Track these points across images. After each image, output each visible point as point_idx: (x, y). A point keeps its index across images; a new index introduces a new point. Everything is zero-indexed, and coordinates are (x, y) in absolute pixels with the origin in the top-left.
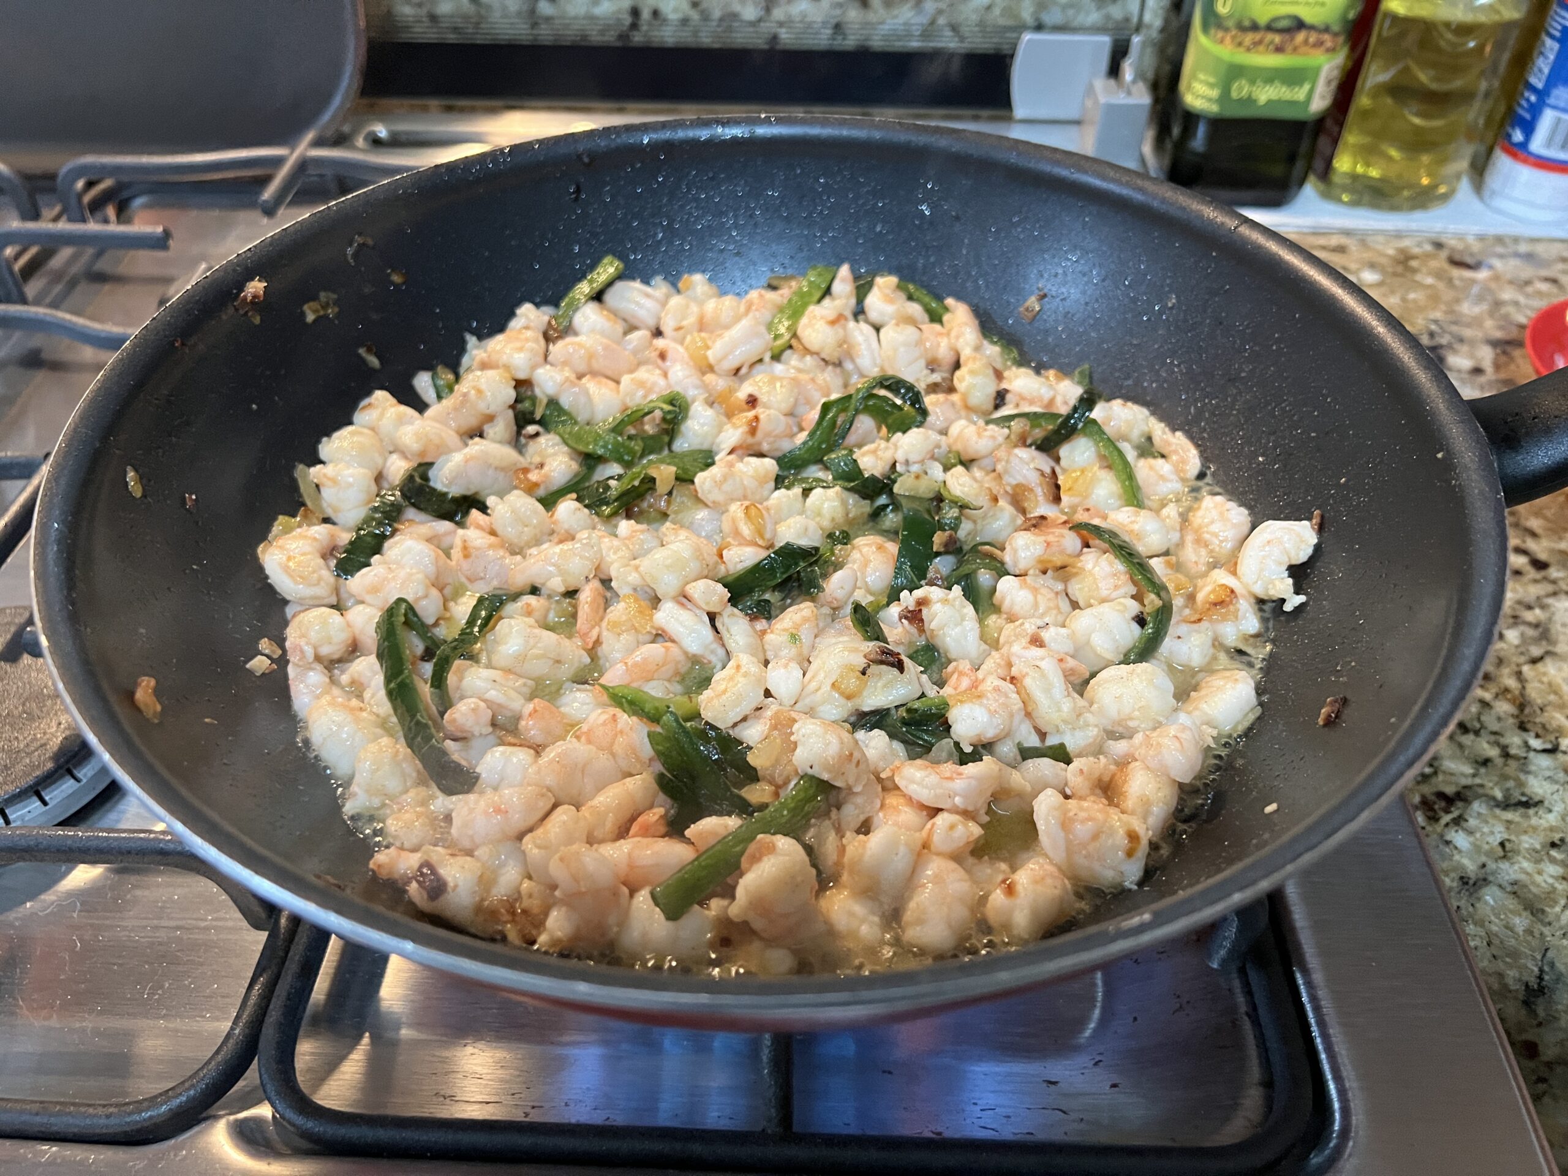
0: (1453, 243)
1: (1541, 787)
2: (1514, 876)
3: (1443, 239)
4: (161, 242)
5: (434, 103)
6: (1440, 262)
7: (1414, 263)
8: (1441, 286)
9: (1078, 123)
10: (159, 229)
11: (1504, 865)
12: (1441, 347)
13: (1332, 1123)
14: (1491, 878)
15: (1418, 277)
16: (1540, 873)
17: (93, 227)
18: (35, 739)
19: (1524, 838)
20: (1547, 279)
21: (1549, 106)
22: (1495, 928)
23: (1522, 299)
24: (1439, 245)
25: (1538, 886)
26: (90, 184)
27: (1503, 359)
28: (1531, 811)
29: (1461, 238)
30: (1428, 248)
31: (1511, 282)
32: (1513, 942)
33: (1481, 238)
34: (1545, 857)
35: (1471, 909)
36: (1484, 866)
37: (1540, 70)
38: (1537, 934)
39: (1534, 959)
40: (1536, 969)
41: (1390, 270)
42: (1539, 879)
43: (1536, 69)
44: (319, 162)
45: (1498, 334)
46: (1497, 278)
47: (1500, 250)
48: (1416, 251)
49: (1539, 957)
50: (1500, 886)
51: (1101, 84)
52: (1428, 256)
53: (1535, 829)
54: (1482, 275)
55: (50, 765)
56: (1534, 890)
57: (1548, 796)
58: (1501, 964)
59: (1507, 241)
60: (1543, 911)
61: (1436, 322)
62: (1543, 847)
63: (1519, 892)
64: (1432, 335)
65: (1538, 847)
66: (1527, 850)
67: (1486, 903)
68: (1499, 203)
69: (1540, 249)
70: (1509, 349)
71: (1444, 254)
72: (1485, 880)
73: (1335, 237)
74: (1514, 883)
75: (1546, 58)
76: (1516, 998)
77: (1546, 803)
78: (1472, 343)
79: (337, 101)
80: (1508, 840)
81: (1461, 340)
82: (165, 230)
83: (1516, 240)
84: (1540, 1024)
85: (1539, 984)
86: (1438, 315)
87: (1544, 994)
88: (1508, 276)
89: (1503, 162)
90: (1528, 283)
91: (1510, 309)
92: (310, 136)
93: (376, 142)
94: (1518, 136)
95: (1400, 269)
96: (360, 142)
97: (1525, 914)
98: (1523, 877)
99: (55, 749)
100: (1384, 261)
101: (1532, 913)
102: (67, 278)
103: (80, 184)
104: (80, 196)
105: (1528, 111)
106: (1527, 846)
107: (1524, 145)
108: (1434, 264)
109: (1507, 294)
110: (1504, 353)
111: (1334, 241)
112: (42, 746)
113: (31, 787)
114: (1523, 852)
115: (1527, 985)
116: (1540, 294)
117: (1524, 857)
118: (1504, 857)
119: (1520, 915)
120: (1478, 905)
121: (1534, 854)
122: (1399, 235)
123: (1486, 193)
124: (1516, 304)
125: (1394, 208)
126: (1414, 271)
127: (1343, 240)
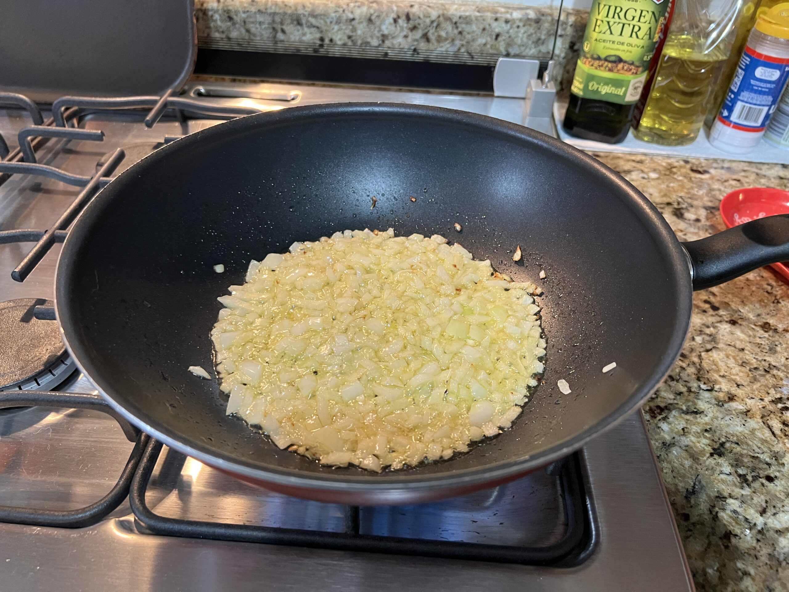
0: (694, 161)
1: (704, 405)
2: (686, 443)
3: (689, 160)
4: (100, 138)
5: (227, 78)
6: (686, 170)
7: (674, 170)
8: (685, 181)
9: (523, 99)
10: (100, 132)
11: (683, 438)
12: (682, 208)
13: (592, 540)
14: (677, 444)
15: (675, 176)
16: (699, 442)
17: (68, 129)
18: (36, 356)
19: (694, 427)
20: (735, 180)
21: (739, 100)
22: (675, 465)
23: (722, 189)
24: (687, 162)
25: (697, 448)
26: (67, 109)
27: (711, 216)
28: (698, 416)
29: (698, 159)
30: (682, 163)
31: (718, 180)
32: (683, 471)
33: (707, 160)
34: (702, 436)
35: (666, 456)
36: (674, 438)
37: (736, 83)
38: (694, 469)
39: (692, 479)
40: (692, 483)
41: (663, 172)
42: (698, 445)
43: (734, 83)
44: (172, 103)
45: (710, 204)
46: (712, 178)
47: (715, 165)
48: (676, 164)
49: (694, 478)
50: (680, 447)
51: (534, 82)
52: (681, 167)
53: (699, 423)
54: (705, 176)
55: (42, 368)
56: (695, 449)
57: (706, 410)
58: (677, 481)
59: (719, 161)
60: (698, 459)
61: (681, 197)
62: (701, 431)
63: (689, 450)
64: (679, 203)
65: (699, 431)
66: (694, 432)
67: (673, 454)
68: (715, 143)
69: (734, 165)
70: (713, 211)
71: (688, 166)
72: (674, 444)
73: (639, 156)
74: (687, 446)
75: (738, 77)
76: (681, 495)
77: (705, 413)
78: (697, 208)
79: (182, 75)
80: (686, 428)
81: (692, 206)
82: (102, 132)
83: (723, 161)
84: (691, 507)
85: (693, 490)
86: (682, 194)
87: (695, 494)
88: (718, 178)
89: (719, 125)
90: (726, 181)
91: (717, 193)
92: (169, 91)
93: (200, 94)
94: (726, 113)
95: (668, 173)
96: (192, 94)
97: (689, 459)
98: (691, 444)
99: (45, 360)
100: (661, 168)
101: (693, 459)
102: (53, 152)
103: (63, 109)
104: (62, 114)
105: (730, 101)
106: (694, 430)
107: (728, 117)
108: (683, 170)
109: (716, 186)
110: (711, 212)
111: (639, 158)
112: (39, 359)
113: (33, 376)
114: (692, 433)
115: (687, 490)
116: (732, 186)
117: (693, 435)
118: (684, 435)
119: (688, 460)
120: (669, 455)
121: (697, 434)
122: (669, 157)
123: (711, 138)
124: (720, 190)
126: (675, 173)
127: (643, 158)
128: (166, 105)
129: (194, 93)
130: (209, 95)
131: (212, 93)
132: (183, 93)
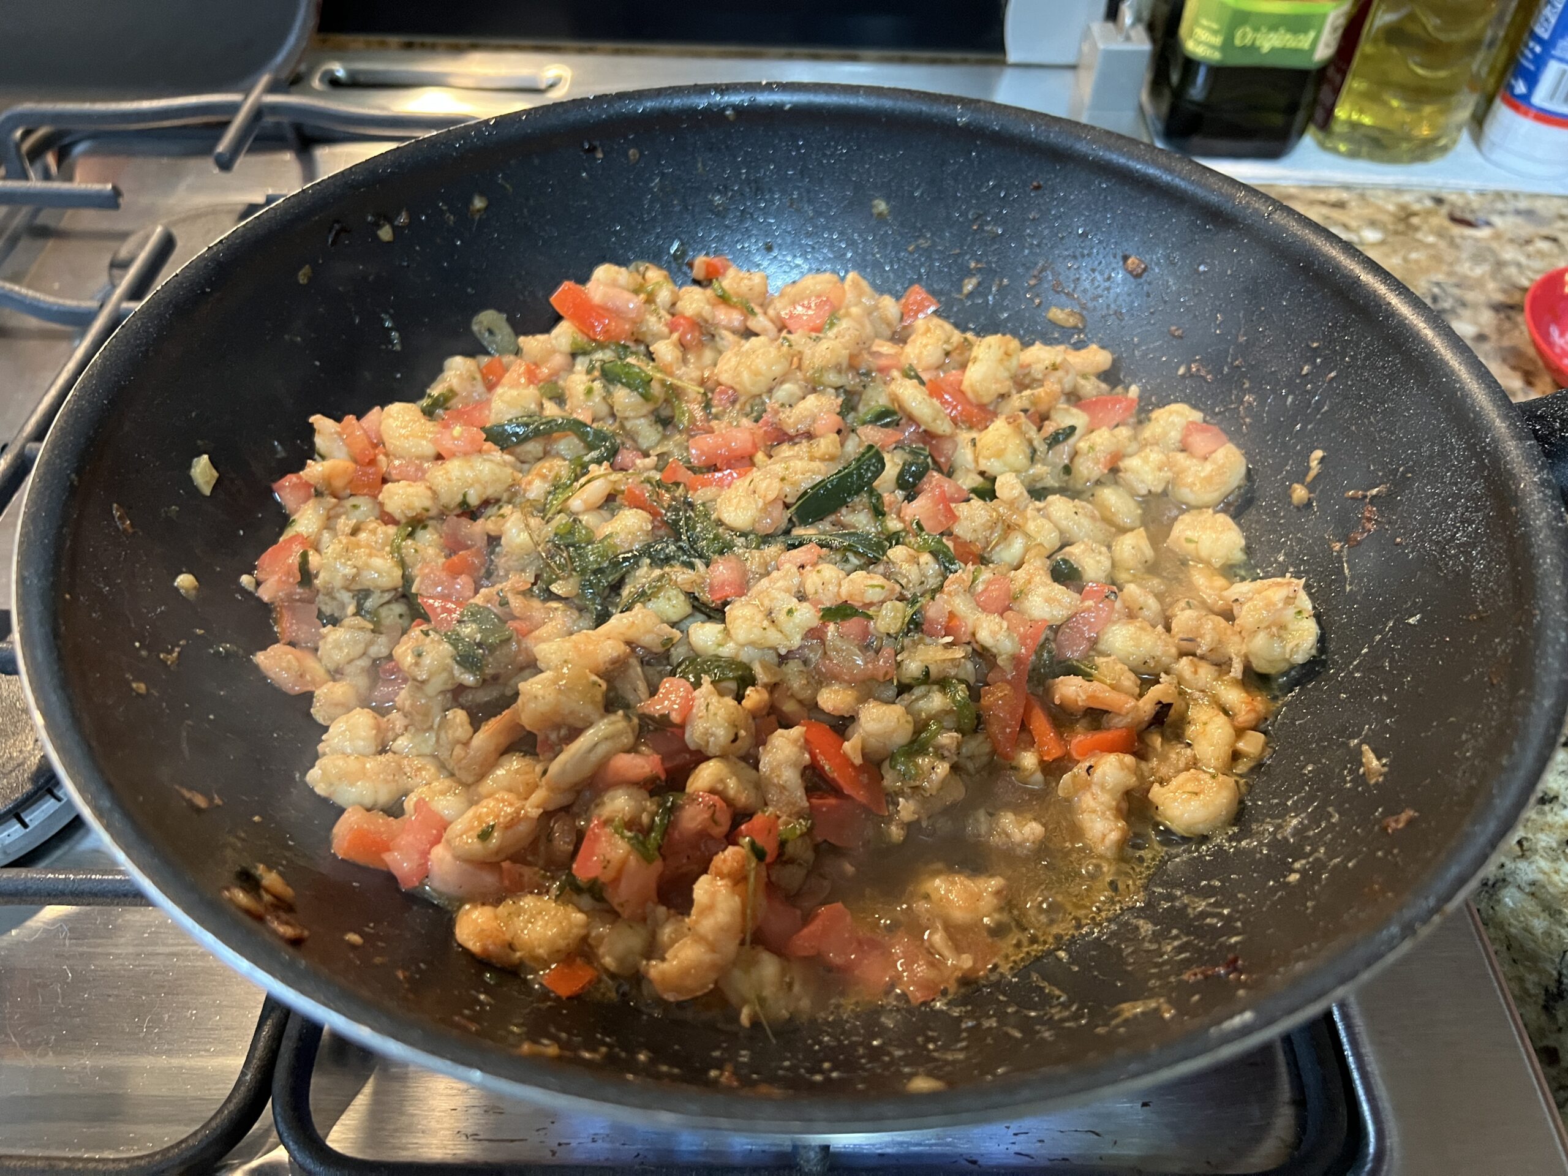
0: (1453, 198)
1: (1556, 781)
2: (1531, 877)
3: (1444, 194)
4: (111, 201)
5: (394, 40)
6: (1440, 219)
7: (1415, 220)
8: (1443, 244)
9: (1073, 67)
10: (109, 186)
11: (1522, 865)
12: (1444, 311)
14: (1510, 879)
15: (1419, 235)
16: (1557, 872)
17: (35, 183)
19: (1541, 836)
20: (1547, 238)
21: (1553, 57)
22: (1513, 931)
23: (1523, 260)
24: (1439, 201)
25: (1556, 886)
26: (27, 134)
27: (1507, 325)
28: (1547, 808)
29: (1462, 194)
30: (1429, 204)
31: (1511, 241)
32: (1532, 945)
33: (1481, 193)
34: (1562, 856)
35: (1491, 912)
36: (1503, 866)
37: (1547, 20)
38: (1555, 937)
39: (1553, 962)
40: (1555, 973)
41: (1391, 227)
42: (1556, 878)
43: (1542, 19)
44: (274, 109)
45: (1499, 297)
46: (1498, 236)
47: (1500, 206)
48: (1416, 207)
49: (1557, 960)
50: (1519, 887)
51: (1099, 27)
52: (1429, 213)
53: (1551, 826)
54: (1483, 233)
55: (29, 787)
56: (1551, 890)
57: (1563, 791)
58: (1521, 969)
59: (1506, 196)
60: (1561, 912)
61: (1438, 284)
62: (1560, 844)
63: (1538, 894)
64: (1435, 299)
65: (1554, 845)
66: (1544, 848)
67: (1506, 905)
68: (1497, 156)
69: (1539, 205)
70: (1512, 314)
71: (1444, 210)
72: (1504, 880)
73: (1334, 190)
74: (1533, 884)
75: (1554, 6)
76: (1536, 1003)
77: (1561, 799)
78: (1475, 307)
79: (292, 40)
80: (1526, 839)
81: (1464, 304)
82: (114, 188)
83: (1515, 195)
84: (1560, 1030)
85: (1558, 988)
86: (1440, 277)
87: (1563, 998)
88: (1509, 235)
89: (1503, 114)
90: (1529, 242)
91: (1513, 271)
92: (265, 79)
93: (335, 83)
94: (1520, 88)
95: (1401, 227)
96: (316, 83)
97: (1542, 915)
98: (1540, 877)
99: (34, 768)
100: (1385, 218)
101: (1550, 915)
102: (8, 233)
103: (18, 133)
105: (1531, 62)
106: (1543, 844)
107: (1526, 98)
108: (1435, 221)
109: (1509, 254)
110: (1508, 318)
111: (1333, 196)
112: (19, 765)
113: (9, 811)
114: (1541, 852)
115: (1547, 990)
116: (1541, 254)
117: (1542, 856)
118: (1523, 856)
119: (1538, 917)
120: (1497, 908)
121: (1551, 853)
122: (1398, 190)
123: (1486, 145)
124: (1519, 265)
125: (1395, 160)
126: (1417, 229)
127: (1345, 196)
128: (259, 113)
129: (321, 80)
130: (356, 83)
131: (362, 79)
132: (295, 82)
